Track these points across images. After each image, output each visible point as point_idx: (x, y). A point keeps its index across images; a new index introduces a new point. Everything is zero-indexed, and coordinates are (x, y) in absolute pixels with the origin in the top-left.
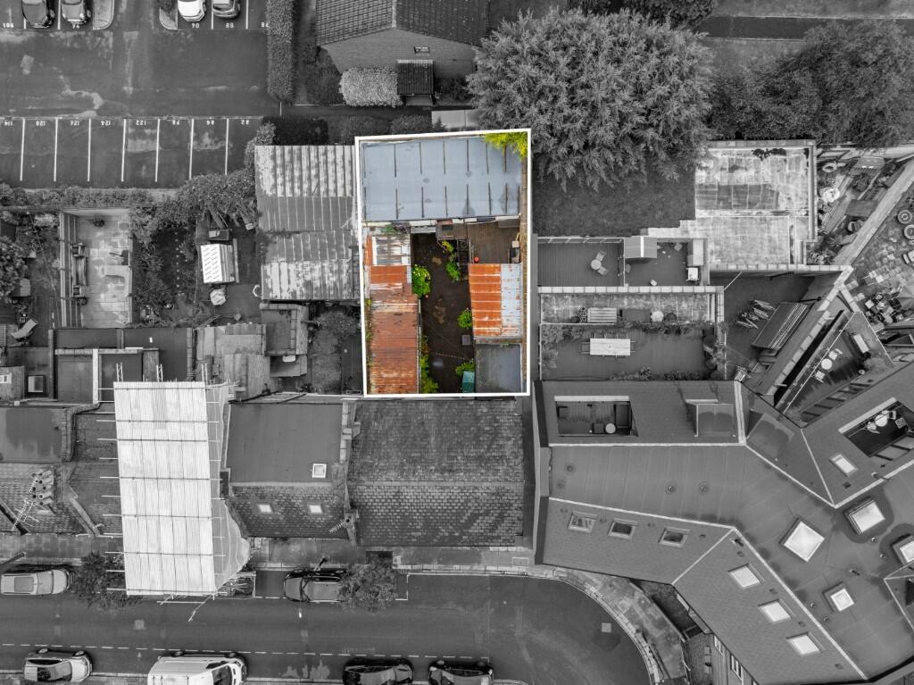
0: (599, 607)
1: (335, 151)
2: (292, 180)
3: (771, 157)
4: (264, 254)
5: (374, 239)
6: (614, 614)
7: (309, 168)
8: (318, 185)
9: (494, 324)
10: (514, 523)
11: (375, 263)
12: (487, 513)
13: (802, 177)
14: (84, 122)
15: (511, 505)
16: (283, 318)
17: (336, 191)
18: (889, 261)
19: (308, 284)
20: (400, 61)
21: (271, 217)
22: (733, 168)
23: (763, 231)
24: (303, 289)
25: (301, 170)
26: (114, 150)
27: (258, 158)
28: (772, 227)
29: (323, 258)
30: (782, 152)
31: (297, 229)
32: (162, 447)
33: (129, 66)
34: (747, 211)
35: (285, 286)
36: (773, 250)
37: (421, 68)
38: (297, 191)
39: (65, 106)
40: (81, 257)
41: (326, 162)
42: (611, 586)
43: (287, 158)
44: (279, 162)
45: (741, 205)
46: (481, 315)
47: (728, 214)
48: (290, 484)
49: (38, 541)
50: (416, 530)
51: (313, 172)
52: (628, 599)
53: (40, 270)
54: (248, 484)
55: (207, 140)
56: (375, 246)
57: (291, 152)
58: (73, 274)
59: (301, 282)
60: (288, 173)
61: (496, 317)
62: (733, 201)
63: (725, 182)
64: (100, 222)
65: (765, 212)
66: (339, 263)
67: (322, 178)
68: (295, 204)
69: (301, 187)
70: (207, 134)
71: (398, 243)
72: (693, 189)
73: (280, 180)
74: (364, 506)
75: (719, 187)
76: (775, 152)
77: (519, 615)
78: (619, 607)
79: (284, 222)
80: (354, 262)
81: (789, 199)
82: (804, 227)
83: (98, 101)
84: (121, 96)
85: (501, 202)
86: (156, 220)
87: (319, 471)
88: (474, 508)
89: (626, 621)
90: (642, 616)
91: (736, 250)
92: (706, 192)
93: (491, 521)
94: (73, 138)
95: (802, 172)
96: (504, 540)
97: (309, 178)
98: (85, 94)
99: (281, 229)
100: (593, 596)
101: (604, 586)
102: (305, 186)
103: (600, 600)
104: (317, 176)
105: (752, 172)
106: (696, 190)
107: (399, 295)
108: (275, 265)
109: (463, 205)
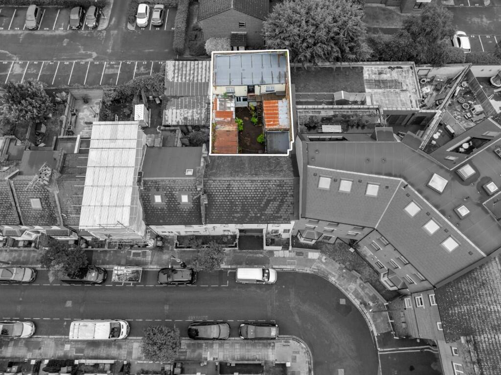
0: (337, 289)
1: (202, 63)
2: (182, 75)
3: (396, 70)
4: (165, 106)
5: (218, 99)
6: (346, 293)
7: (190, 70)
8: (194, 77)
9: (276, 125)
10: (289, 206)
11: (218, 110)
12: (275, 199)
13: (411, 77)
14: (87, 63)
15: (287, 193)
16: (172, 134)
17: (201, 80)
18: (459, 118)
19: (185, 119)
20: (232, 32)
21: (171, 90)
22: (380, 73)
23: (397, 97)
24: (183, 121)
25: (186, 71)
26: (99, 73)
27: (167, 66)
28: (401, 96)
29: (193, 108)
30: (401, 68)
31: (183, 95)
33: (111, 43)
34: (388, 90)
35: (174, 119)
36: (403, 104)
37: (241, 35)
38: (184, 79)
39: (79, 57)
40: (74, 114)
41: (198, 68)
42: (343, 276)
43: (180, 66)
44: (176, 68)
45: (386, 87)
46: (269, 121)
47: (380, 91)
48: (174, 178)
49: (20, 255)
50: (237, 212)
51: (192, 72)
52: (354, 284)
53: (52, 122)
54: (151, 179)
55: (142, 69)
56: (218, 102)
57: (183, 64)
58: (69, 121)
59: (182, 117)
60: (180, 72)
61: (276, 122)
62: (382, 85)
63: (377, 78)
64: (86, 101)
65: (397, 90)
66: (201, 110)
67: (195, 74)
68: (183, 85)
69: (185, 78)
70: (143, 67)
71: (229, 102)
72: (363, 81)
73: (176, 75)
74: (211, 195)
75: (375, 80)
76: (398, 68)
77: (292, 295)
78: (349, 289)
79: (176, 92)
80: (208, 109)
81: (407, 85)
82: (416, 96)
83: (95, 55)
84: (106, 53)
85: (277, 78)
86: (115, 93)
87: (190, 172)
88: (268, 196)
89: (354, 297)
90: (362, 294)
91: (386, 104)
92: (369, 82)
93: (276, 205)
94: (80, 69)
95: (411, 75)
96: (284, 219)
97: (190, 75)
98: (89, 52)
99: (174, 95)
100: (334, 283)
101: (339, 277)
102: (188, 78)
103: (337, 285)
104: (194, 73)
105: (389, 75)
106: (365, 81)
107: (229, 123)
108: (170, 110)
109: (260, 79)
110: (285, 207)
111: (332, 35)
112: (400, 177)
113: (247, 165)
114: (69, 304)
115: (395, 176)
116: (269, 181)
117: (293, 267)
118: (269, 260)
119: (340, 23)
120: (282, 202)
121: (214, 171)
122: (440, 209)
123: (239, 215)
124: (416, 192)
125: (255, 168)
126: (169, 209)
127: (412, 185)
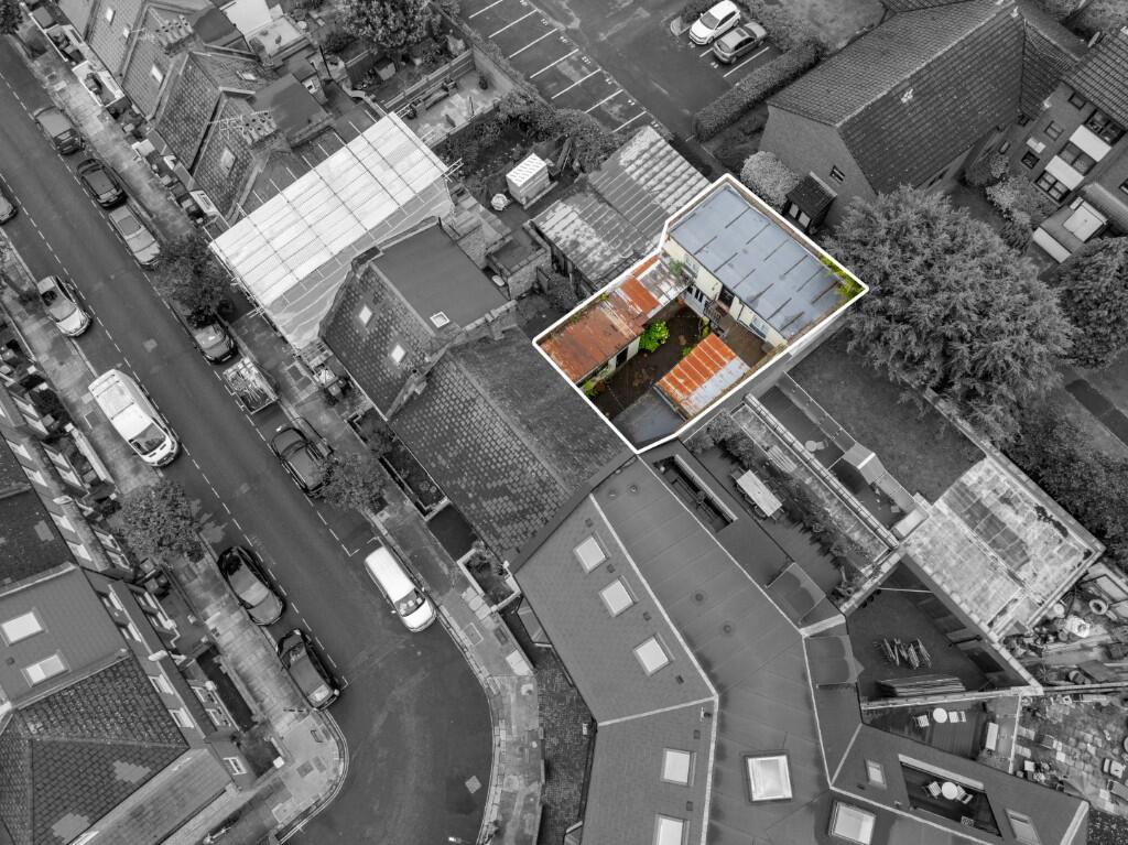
0: (489, 757)
1: (699, 180)
2: (647, 170)
3: (1049, 526)
4: (570, 195)
5: (658, 262)
6: (494, 779)
7: (668, 174)
8: (661, 191)
9: (680, 387)
10: (525, 533)
11: (639, 278)
12: (515, 498)
13: (1065, 570)
14: (551, 27)
15: (542, 510)
16: (530, 248)
17: (669, 207)
18: (1086, 751)
19: (575, 244)
20: (812, 174)
21: (605, 178)
22: (1005, 500)
23: (985, 575)
24: (568, 244)
25: (662, 170)
26: (550, 58)
27: (642, 135)
28: (996, 582)
29: (607, 239)
30: (1064, 532)
31: (613, 203)
32: (366, 178)
33: (620, 25)
34: (985, 545)
35: (557, 228)
36: (980, 600)
37: (823, 192)
38: (642, 180)
39: (551, 8)
40: (446, 89)
41: (685, 181)
42: (522, 750)
43: (662, 153)
44: (653, 150)
45: (985, 535)
46: (680, 375)
47: (966, 530)
48: (409, 306)
49: (173, 219)
50: (445, 456)
51: (668, 179)
52: (522, 782)
53: (410, 74)
55: (616, 109)
56: (653, 267)
57: (669, 153)
58: (428, 92)
59: (572, 237)
60: (650, 163)
61: (690, 387)
62: (981, 525)
63: (988, 504)
64: (485, 84)
65: (1002, 563)
66: (614, 253)
67: (670, 189)
68: (632, 187)
69: (647, 180)
70: (620, 106)
71: (672, 283)
72: (954, 481)
73: (639, 162)
74: (435, 387)
75: (979, 502)
76: (1057, 525)
77: (416, 680)
78: (506, 780)
79: (609, 189)
80: (625, 264)
81: (1035, 575)
82: (1027, 611)
83: (576, 24)
84: (593, 34)
85: (786, 319)
86: (526, 109)
87: (440, 320)
88: (511, 481)
89: (497, 800)
90: (516, 812)
91: (945, 565)
92: (963, 495)
93: (509, 510)
94: (533, 26)
95: (1068, 565)
96: (500, 545)
97: (660, 181)
98: (572, 14)
99: (601, 191)
100: (495, 741)
101: (515, 744)
102: (652, 183)
103: (497, 751)
104: (668, 184)
105: (1020, 520)
106: (956, 484)
107: (631, 317)
108: (569, 209)
109: (755, 293)
110: (519, 527)
111: (948, 329)
112: (719, 688)
113: (543, 401)
114: (150, 345)
115: (713, 678)
116: (534, 459)
117: (467, 643)
118: (448, 591)
119: (986, 323)
120: (523, 514)
121: (481, 357)
122: (715, 823)
123: (444, 462)
124: (713, 746)
125: (547, 419)
126: (367, 348)
127: (722, 727)
